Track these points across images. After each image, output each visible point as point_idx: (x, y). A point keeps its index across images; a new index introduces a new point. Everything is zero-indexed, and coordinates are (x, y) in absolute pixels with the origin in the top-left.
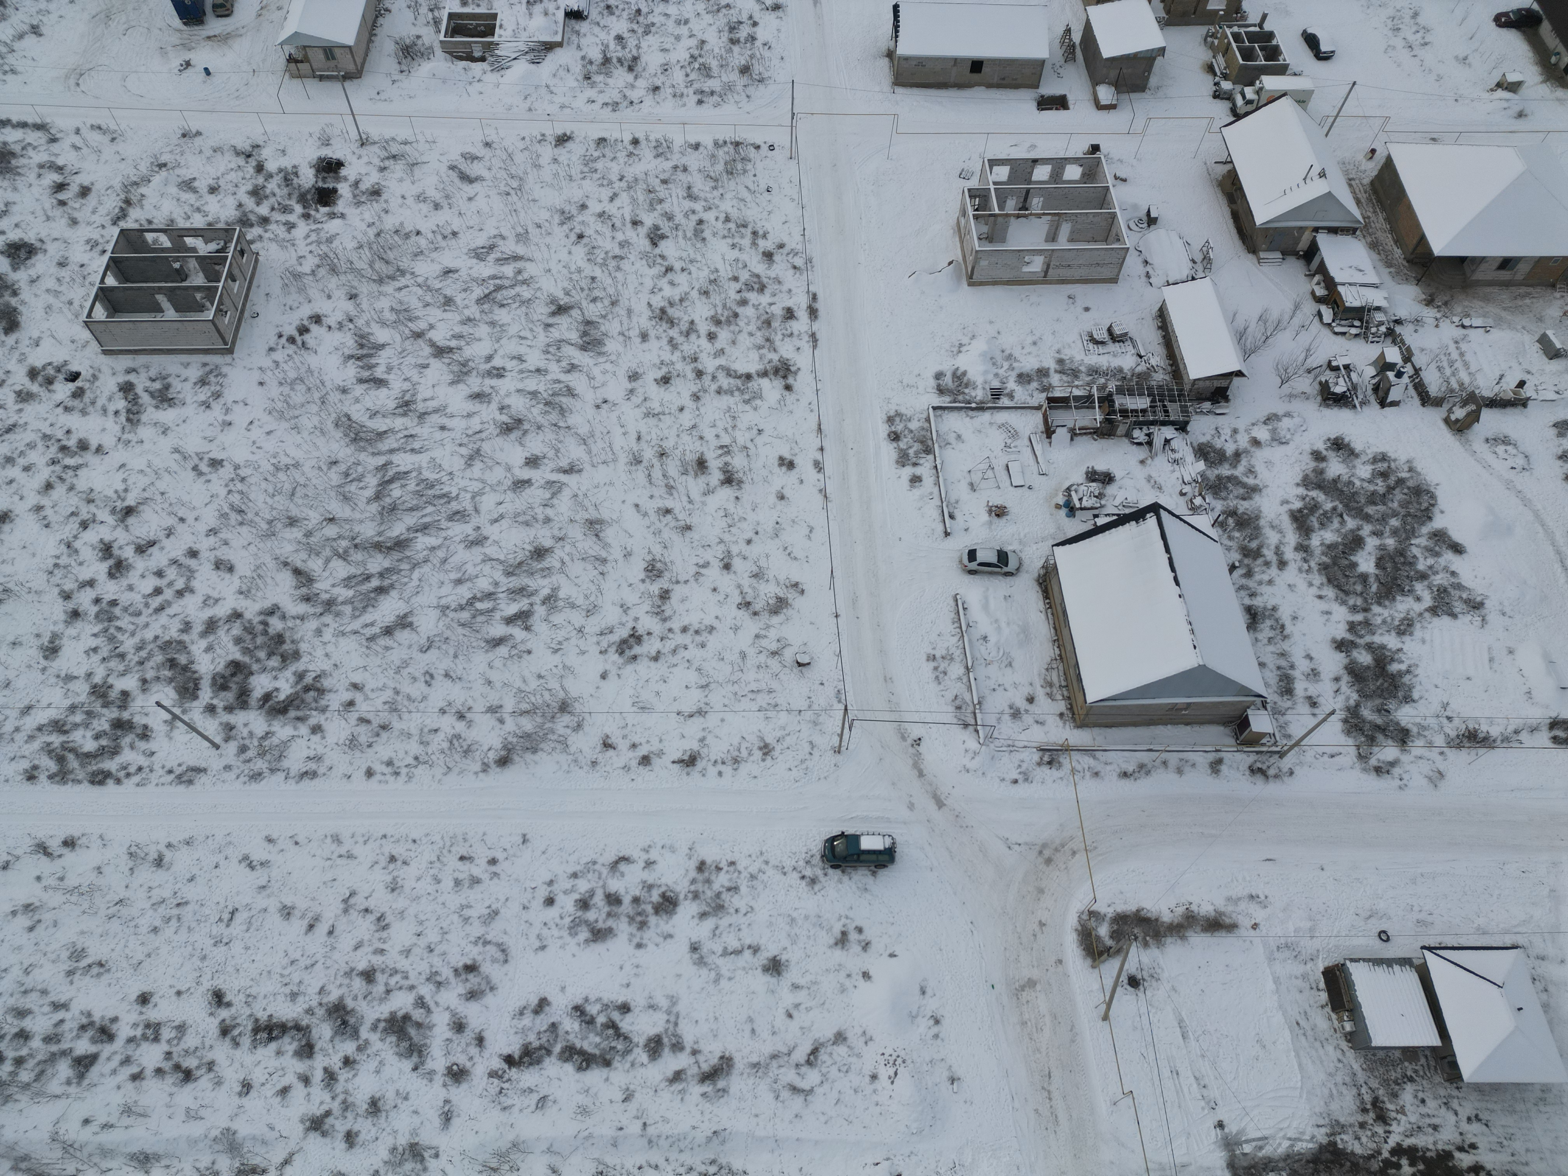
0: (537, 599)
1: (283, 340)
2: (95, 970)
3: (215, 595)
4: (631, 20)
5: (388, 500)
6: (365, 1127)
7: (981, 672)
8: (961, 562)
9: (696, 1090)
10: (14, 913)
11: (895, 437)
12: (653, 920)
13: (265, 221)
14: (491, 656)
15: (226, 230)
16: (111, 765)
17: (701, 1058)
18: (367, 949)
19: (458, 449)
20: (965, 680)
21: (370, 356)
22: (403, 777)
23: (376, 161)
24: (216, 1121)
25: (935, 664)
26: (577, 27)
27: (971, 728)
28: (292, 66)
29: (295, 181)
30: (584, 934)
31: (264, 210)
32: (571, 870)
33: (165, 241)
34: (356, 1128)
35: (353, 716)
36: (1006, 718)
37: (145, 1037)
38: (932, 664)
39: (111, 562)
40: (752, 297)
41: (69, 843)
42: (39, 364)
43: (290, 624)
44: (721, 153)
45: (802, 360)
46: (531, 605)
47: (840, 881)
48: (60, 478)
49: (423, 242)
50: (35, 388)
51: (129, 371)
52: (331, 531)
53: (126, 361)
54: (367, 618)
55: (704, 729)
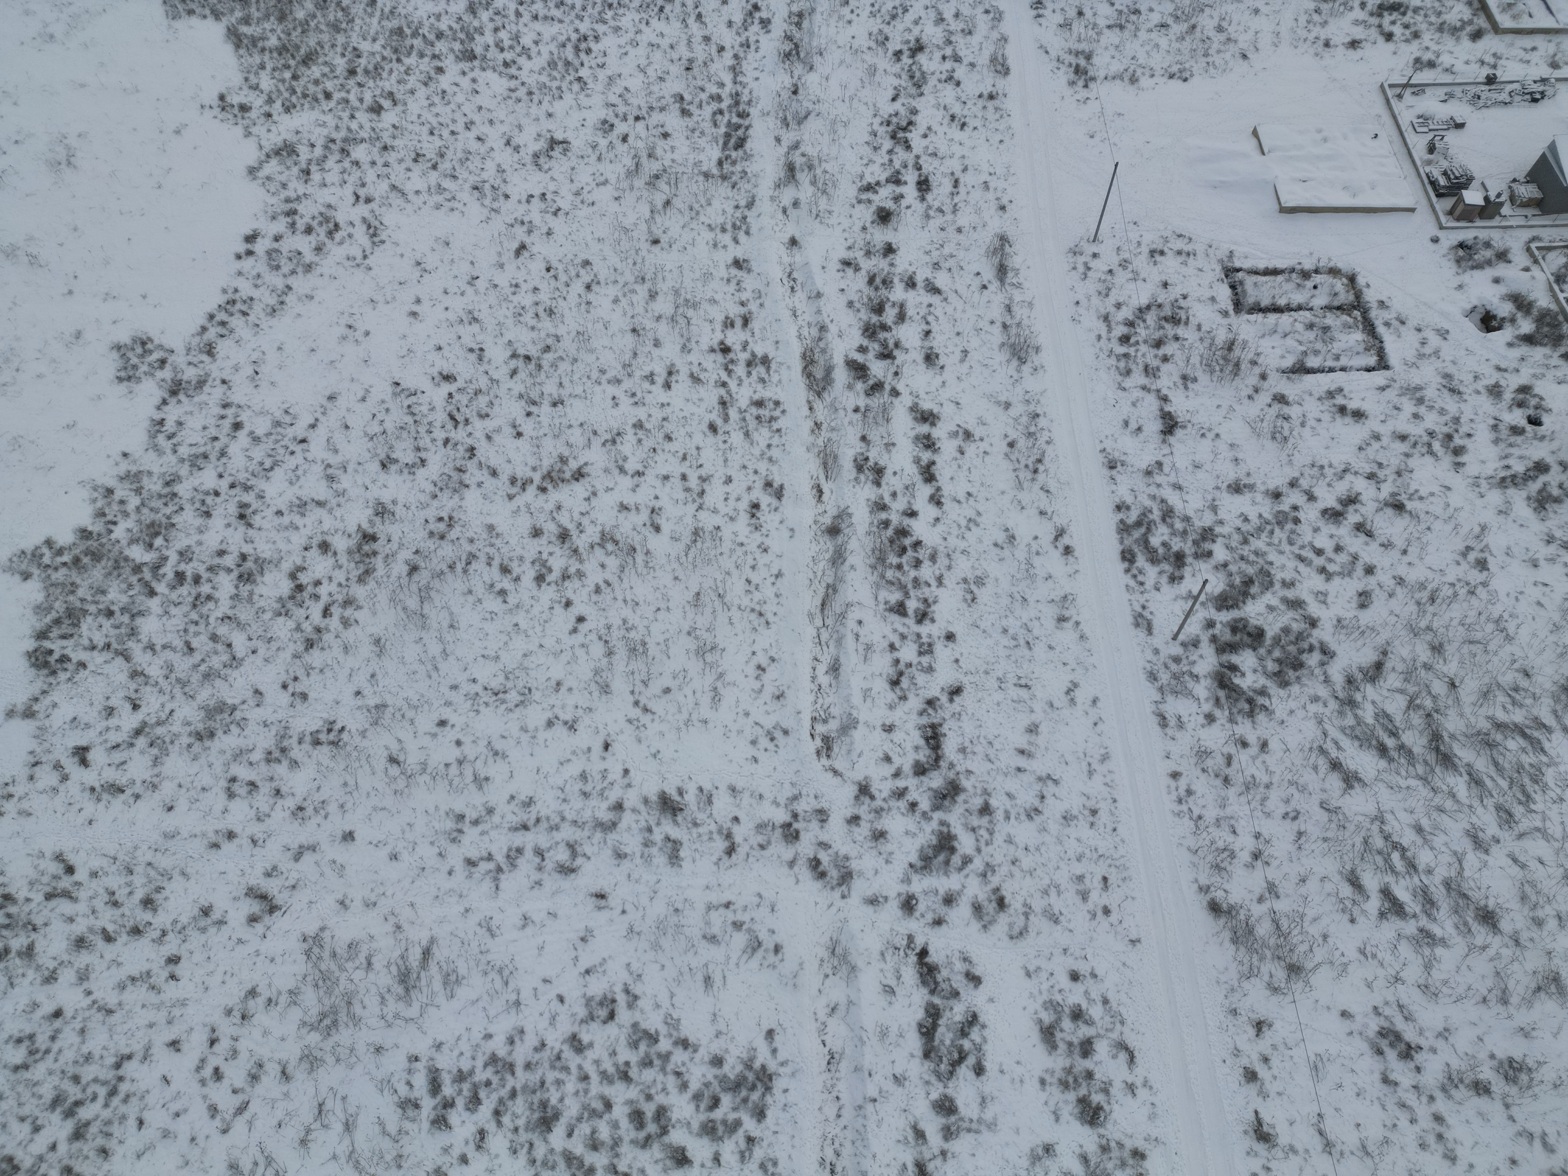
0: (1424, 922)
2: (969, 597)
3: (1329, 600)
5: (1499, 737)
6: (863, 831)
9: (909, 1157)
10: (1007, 530)
12: (1072, 1096)
14: (1337, 878)
16: (1141, 561)
17: (938, 1162)
18: (1008, 804)
22: (1177, 808)
24: (863, 714)
30: (1047, 1018)
32: (1111, 996)
34: (863, 823)
35: (1231, 749)
37: (921, 645)
39: (1339, 507)
41: (1068, 551)
42: (1537, 390)
43: (1317, 671)
46: (1415, 916)
48: (1415, 444)
50: (1508, 396)
52: (1439, 687)
54: (1345, 742)
55: (1307, 1151)
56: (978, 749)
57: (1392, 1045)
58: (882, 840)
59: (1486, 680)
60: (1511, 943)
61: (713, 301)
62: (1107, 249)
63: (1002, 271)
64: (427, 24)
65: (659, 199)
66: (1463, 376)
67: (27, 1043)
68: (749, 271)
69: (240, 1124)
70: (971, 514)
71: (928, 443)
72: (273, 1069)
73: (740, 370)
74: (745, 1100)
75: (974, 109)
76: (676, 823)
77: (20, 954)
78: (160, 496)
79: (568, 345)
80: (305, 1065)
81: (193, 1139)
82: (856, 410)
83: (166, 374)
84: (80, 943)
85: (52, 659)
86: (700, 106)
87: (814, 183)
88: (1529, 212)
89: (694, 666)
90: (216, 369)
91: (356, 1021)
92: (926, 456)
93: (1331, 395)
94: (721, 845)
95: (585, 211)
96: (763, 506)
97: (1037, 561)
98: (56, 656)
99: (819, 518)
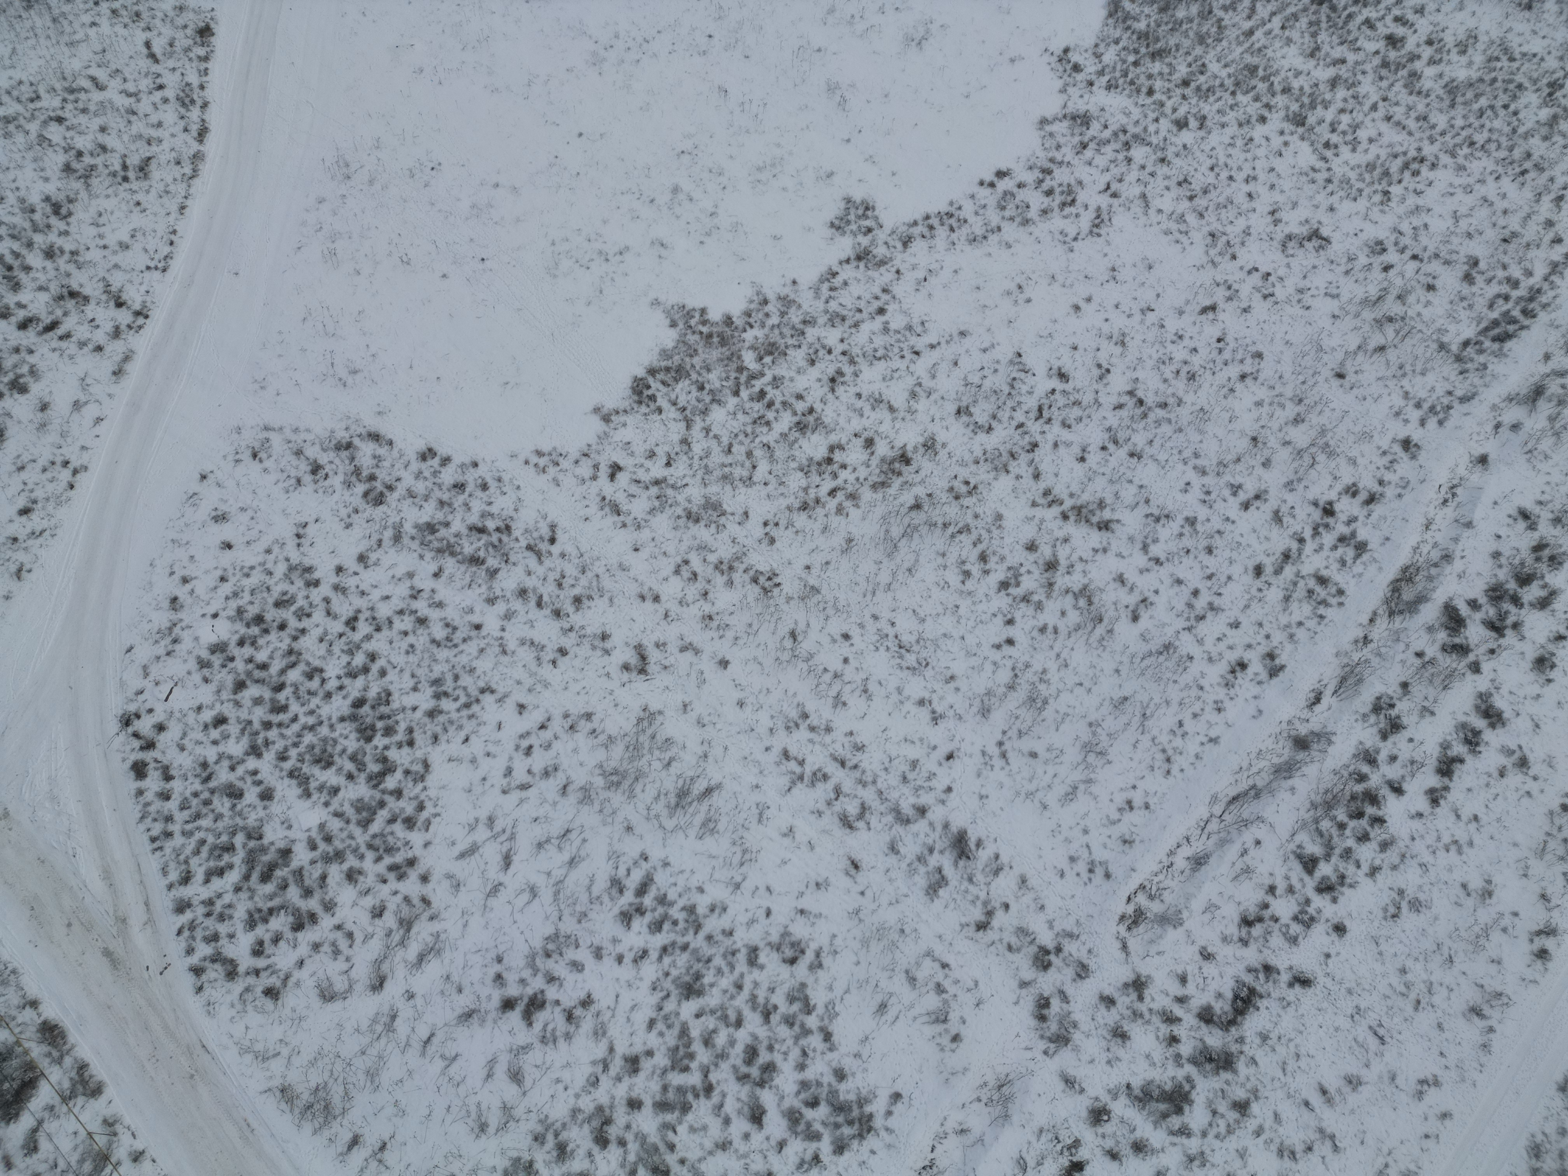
56: (1281, 1050)
58: (1119, 1040)
61: (1353, 462)
64: (1283, 74)
65: (1377, 339)
67: (450, 630)
68: (1413, 457)
69: (516, 795)
70: (1463, 838)
71: (1472, 739)
72: (560, 779)
73: (1328, 539)
74: (837, 1126)
76: (956, 864)
77: (488, 570)
78: (793, 327)
79: (1184, 414)
80: (580, 795)
81: (484, 779)
82: (1419, 655)
83: (864, 241)
84: (523, 593)
85: (647, 393)
86: (1489, 281)
87: (1552, 419)
89: (1073, 755)
90: (900, 259)
91: (631, 795)
92: (1459, 749)
94: (977, 914)
95: (1297, 310)
96: (1250, 671)
97: (1496, 936)
98: (650, 392)
99: (1296, 722)
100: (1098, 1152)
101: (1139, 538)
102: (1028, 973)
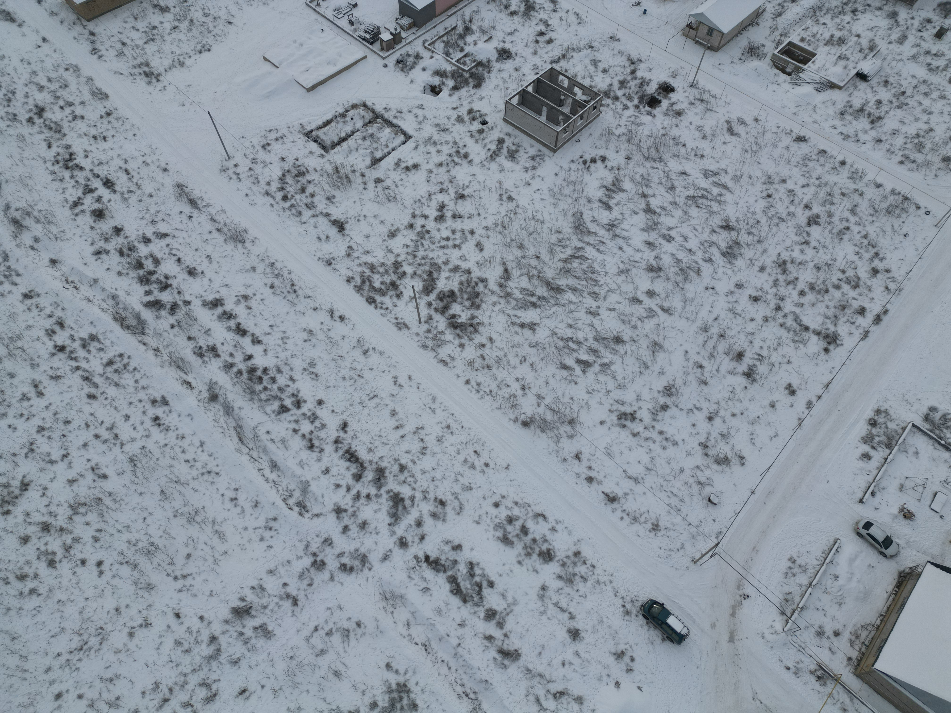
0: (599, 361)
1: (581, 160)
2: (313, 376)
3: (467, 257)
4: (895, 95)
5: (569, 266)
6: (354, 529)
7: (818, 593)
8: (857, 523)
9: (493, 653)
10: (305, 330)
11: (873, 423)
12: (535, 557)
13: (616, 98)
14: (557, 371)
15: (596, 93)
16: (379, 299)
17: (507, 641)
18: (410, 456)
19: (619, 263)
20: (804, 589)
21: (614, 192)
22: (479, 395)
23: (692, 98)
24: (307, 475)
25: (792, 565)
26: (858, 84)
27: (785, 618)
28: (688, 29)
29: (645, 87)
30: (499, 534)
31: (619, 93)
32: (516, 499)
33: (566, 83)
34: (351, 527)
35: (480, 352)
36: (812, 630)
37: (309, 418)
38: (789, 564)
39: (440, 214)
40: (846, 288)
41: (342, 318)
42: (475, 109)
43: (486, 291)
44: (892, 197)
45: (848, 342)
46: (595, 362)
47: (642, 626)
48: (447, 164)
49: (683, 151)
50: (466, 118)
51: (508, 134)
52: (534, 262)
53: (509, 129)
54: (519, 313)
55: (631, 490)
56: (377, 443)
57: (626, 419)
58: (366, 526)
59: (547, 246)
60: (632, 343)
61: (29, 327)
62: (238, 158)
63: (193, 203)
66: (443, 121)
68: (38, 295)
70: (280, 335)
71: (228, 316)
73: (81, 353)
74: (402, 708)
75: (103, 127)
76: (253, 617)
82: (173, 327)
87: (38, 221)
88: (414, 30)
89: (194, 530)
92: (232, 323)
93: (397, 165)
94: (287, 604)
96: (161, 415)
97: (332, 334)
99: (200, 397)
100: (420, 546)
101: (43, 465)
102: (326, 575)
